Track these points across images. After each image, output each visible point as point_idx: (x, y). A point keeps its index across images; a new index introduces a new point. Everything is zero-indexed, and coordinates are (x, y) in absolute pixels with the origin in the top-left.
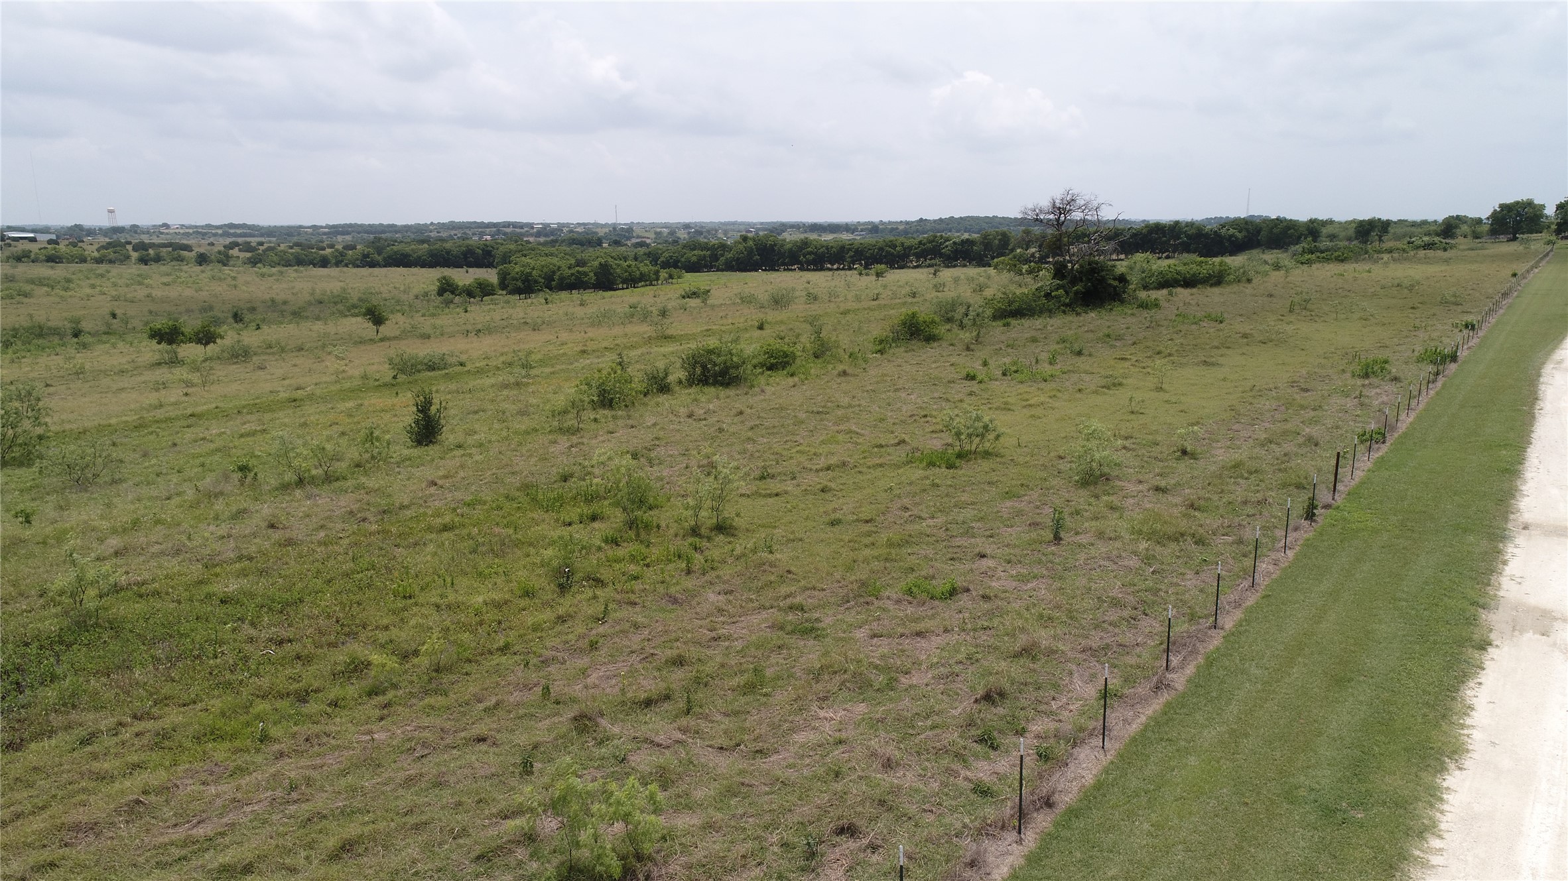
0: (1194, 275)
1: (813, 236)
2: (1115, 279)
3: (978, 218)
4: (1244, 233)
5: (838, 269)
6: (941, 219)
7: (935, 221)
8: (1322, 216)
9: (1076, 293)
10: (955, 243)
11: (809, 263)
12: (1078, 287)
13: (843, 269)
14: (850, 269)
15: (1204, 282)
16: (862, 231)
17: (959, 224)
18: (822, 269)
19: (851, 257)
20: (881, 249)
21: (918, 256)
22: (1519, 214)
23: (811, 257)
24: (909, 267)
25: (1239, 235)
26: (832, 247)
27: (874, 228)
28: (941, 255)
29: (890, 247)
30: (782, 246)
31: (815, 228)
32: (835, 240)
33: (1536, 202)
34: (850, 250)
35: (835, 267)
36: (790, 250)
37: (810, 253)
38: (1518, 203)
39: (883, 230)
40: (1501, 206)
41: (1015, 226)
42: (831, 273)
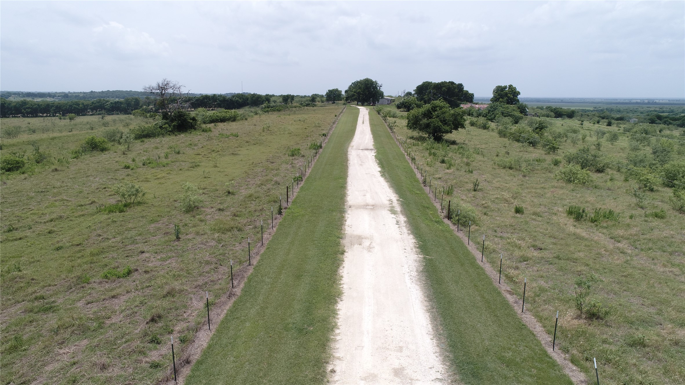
0: (224, 117)
1: (29, 99)
2: (191, 119)
3: (122, 91)
4: (242, 100)
5: (46, 116)
6: (102, 92)
7: (99, 92)
8: (271, 93)
9: (174, 126)
10: (111, 103)
11: (28, 113)
12: (175, 123)
13: (50, 116)
14: (54, 116)
15: (229, 120)
16: (59, 96)
17: (113, 94)
18: (37, 116)
19: (54, 110)
20: (70, 106)
21: (92, 109)
22: (334, 94)
23: (29, 110)
24: (88, 115)
25: (240, 101)
26: (41, 105)
27: (66, 95)
28: (105, 109)
29: (76, 105)
30: (10, 104)
31: (29, 95)
32: (43, 101)
33: (339, 90)
34: (52, 106)
35: (45, 115)
36: (15, 107)
37: (28, 108)
38: (333, 90)
39: (71, 96)
40: (329, 91)
41: (141, 95)
42: (42, 118)
